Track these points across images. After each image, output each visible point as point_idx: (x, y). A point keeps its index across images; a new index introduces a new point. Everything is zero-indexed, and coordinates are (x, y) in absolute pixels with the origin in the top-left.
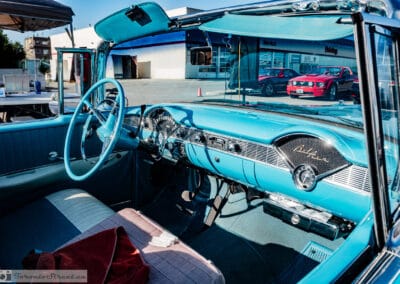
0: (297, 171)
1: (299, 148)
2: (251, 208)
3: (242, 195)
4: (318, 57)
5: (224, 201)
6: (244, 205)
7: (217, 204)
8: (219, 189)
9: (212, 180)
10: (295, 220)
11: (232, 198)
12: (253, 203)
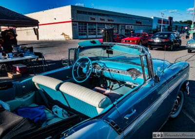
0: (132, 76)
1: (132, 71)
2: (120, 87)
3: (118, 84)
4: (133, 26)
5: (113, 86)
6: (118, 86)
7: (111, 87)
8: (110, 84)
9: (108, 81)
10: (132, 87)
11: (114, 85)
12: (121, 85)
